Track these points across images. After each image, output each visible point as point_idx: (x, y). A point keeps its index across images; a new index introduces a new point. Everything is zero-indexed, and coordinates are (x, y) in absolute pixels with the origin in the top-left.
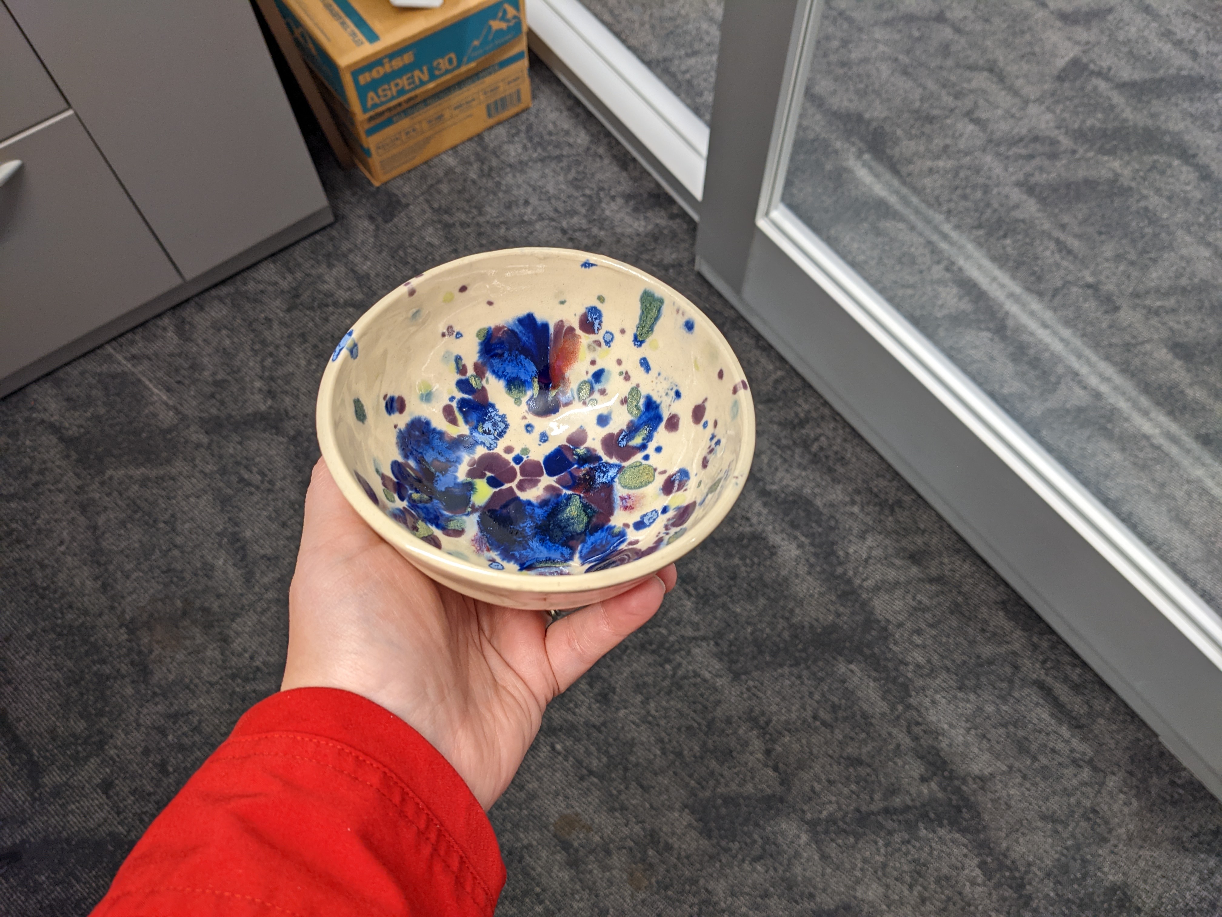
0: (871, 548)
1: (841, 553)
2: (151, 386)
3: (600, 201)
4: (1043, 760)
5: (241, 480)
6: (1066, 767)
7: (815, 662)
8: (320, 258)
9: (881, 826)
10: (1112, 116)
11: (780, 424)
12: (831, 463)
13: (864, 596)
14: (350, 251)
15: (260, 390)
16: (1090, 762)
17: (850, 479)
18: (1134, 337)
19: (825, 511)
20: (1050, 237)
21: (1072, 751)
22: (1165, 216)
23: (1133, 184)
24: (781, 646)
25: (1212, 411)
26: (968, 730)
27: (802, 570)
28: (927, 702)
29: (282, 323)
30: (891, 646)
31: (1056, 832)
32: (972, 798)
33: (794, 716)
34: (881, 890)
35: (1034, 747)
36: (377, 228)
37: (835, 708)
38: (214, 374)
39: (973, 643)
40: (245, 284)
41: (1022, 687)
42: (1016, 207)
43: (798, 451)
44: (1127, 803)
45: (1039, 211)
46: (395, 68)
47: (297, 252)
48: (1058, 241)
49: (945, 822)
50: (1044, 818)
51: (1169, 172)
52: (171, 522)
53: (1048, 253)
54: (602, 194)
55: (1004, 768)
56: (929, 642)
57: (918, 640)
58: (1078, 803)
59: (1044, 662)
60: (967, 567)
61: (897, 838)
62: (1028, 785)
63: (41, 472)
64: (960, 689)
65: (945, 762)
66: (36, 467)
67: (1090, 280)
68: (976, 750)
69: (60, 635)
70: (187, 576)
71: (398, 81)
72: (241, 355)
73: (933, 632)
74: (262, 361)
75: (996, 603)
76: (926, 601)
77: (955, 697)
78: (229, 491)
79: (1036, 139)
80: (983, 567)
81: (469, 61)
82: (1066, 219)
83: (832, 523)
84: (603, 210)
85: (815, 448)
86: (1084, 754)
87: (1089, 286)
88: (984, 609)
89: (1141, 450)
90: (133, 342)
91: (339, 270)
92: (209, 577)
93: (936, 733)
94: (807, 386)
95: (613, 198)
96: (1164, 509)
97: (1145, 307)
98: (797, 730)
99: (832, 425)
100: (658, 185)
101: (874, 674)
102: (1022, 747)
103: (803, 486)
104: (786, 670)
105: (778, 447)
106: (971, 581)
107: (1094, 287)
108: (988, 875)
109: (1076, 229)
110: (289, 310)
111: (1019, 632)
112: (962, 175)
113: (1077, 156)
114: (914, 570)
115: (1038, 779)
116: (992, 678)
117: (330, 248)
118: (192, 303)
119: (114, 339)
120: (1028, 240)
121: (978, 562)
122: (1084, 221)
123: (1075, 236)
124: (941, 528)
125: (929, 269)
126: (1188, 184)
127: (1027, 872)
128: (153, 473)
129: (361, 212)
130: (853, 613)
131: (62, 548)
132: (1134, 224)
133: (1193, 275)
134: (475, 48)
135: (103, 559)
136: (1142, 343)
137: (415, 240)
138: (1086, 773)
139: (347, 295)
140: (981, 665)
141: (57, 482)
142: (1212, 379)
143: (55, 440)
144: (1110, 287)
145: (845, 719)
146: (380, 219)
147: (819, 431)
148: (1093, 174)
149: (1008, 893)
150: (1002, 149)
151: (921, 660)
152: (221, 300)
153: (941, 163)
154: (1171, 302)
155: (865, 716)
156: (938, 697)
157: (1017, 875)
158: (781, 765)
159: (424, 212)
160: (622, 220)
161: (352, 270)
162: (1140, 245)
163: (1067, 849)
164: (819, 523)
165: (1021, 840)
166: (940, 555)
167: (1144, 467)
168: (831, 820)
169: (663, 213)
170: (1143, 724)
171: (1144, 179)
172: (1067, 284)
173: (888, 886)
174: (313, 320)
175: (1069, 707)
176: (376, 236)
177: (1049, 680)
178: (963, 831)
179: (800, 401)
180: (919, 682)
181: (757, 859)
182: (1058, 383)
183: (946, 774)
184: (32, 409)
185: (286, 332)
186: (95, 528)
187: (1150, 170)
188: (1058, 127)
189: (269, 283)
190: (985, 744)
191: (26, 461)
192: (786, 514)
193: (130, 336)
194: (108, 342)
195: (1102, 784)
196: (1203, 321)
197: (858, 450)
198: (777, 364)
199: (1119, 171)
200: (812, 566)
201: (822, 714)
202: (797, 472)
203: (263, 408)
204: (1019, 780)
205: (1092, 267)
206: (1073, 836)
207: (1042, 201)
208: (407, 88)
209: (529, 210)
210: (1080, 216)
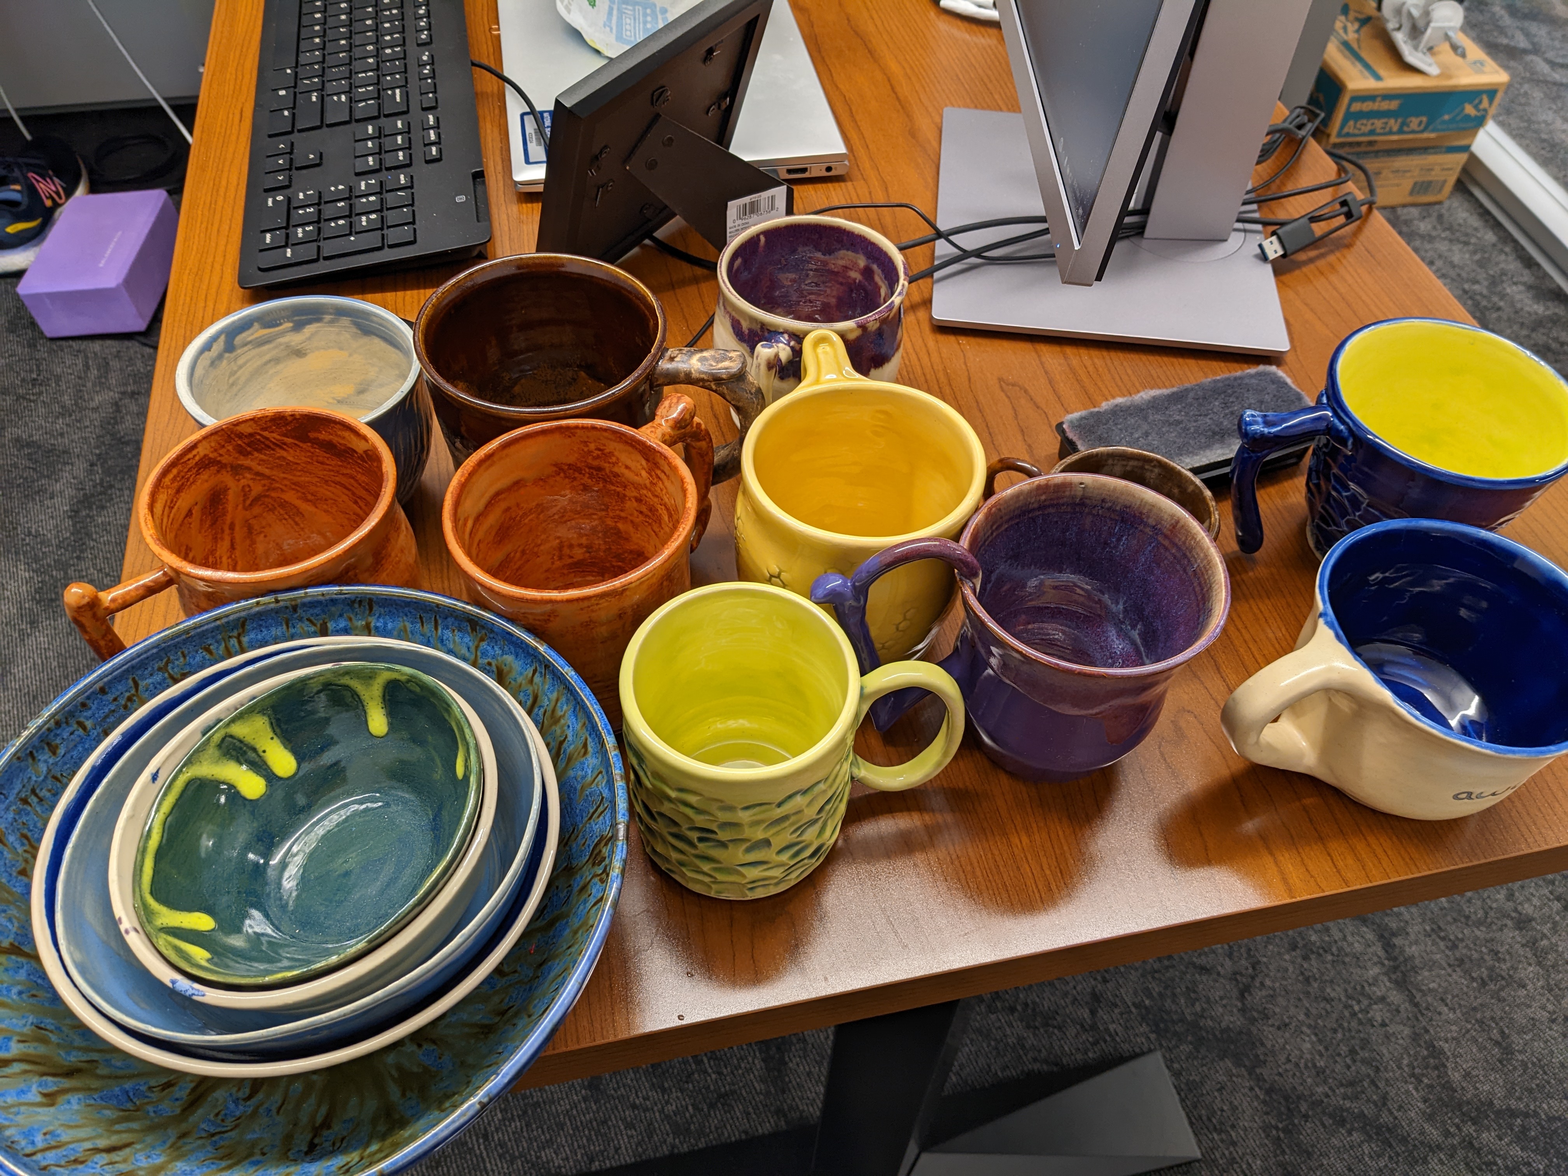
46: (1381, 109)
71: (1376, 121)
81: (1433, 131)
134: (1444, 122)
208: (1378, 131)
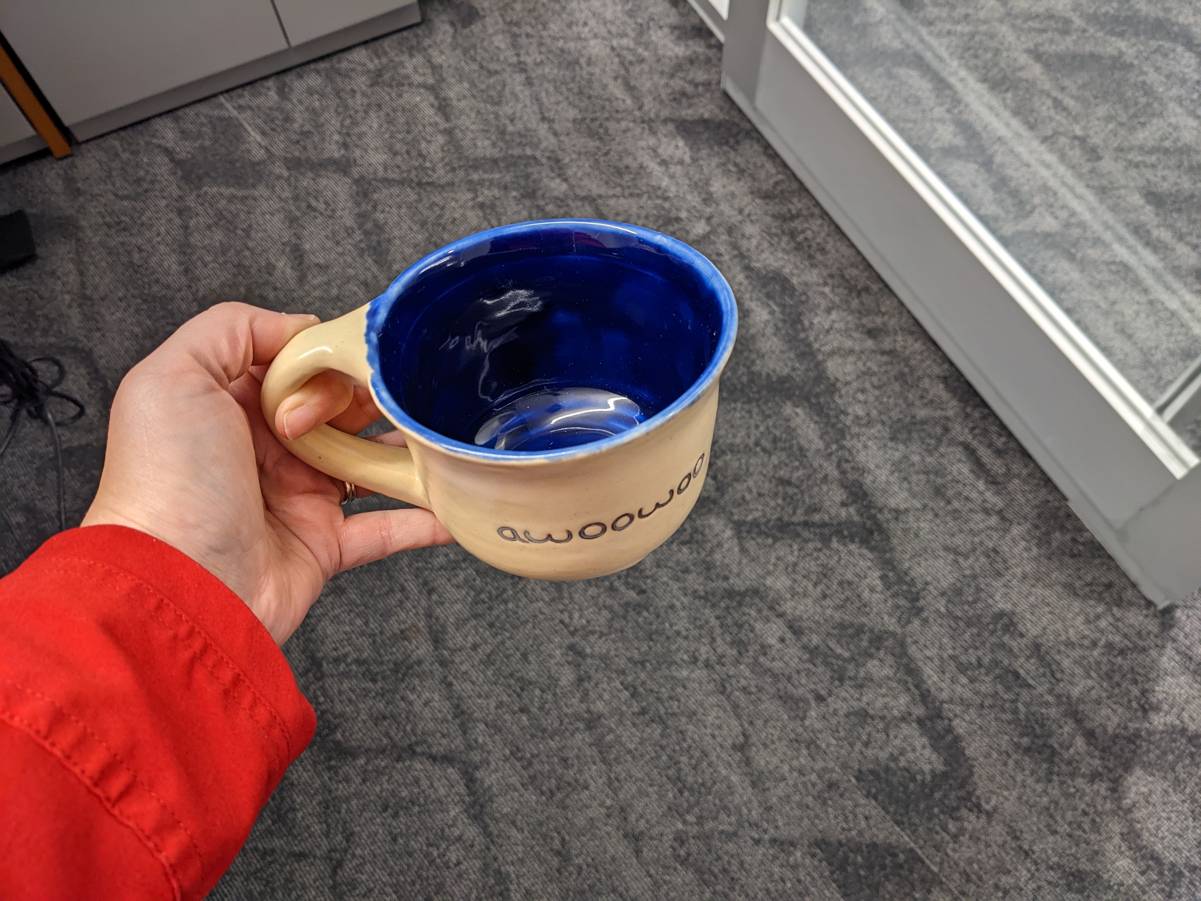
0: (834, 321)
1: (806, 323)
2: (249, 129)
3: (649, 28)
4: (956, 504)
5: (309, 206)
6: (976, 512)
7: (766, 403)
8: (404, 49)
9: (798, 535)
10: (1126, 6)
11: (773, 216)
12: (812, 252)
13: (820, 357)
14: (430, 46)
15: (337, 142)
16: (1000, 512)
17: (826, 266)
18: (1111, 183)
19: (800, 289)
20: (1048, 95)
21: (985, 501)
22: (1161, 89)
23: (1136, 62)
24: (739, 387)
25: (1173, 250)
26: (892, 472)
27: (769, 331)
28: (860, 446)
29: (364, 94)
30: (837, 398)
31: (956, 561)
32: (885, 525)
33: (738, 441)
34: (788, 583)
35: (950, 493)
36: (456, 31)
37: (775, 440)
38: (302, 126)
39: (910, 405)
40: (339, 62)
41: (949, 445)
42: (1022, 68)
43: (785, 239)
44: (1028, 549)
45: (1042, 73)
47: (386, 43)
48: (1055, 100)
49: (857, 539)
50: (947, 549)
51: (1171, 55)
52: (247, 232)
53: (1044, 108)
54: (651, 24)
55: (919, 506)
56: (871, 399)
57: (860, 397)
58: (981, 543)
59: (973, 428)
60: (918, 346)
61: (811, 546)
62: (938, 521)
63: (152, 182)
64: (892, 439)
65: (865, 494)
66: (149, 178)
67: (1079, 132)
68: (896, 489)
69: (145, 301)
70: (253, 271)
72: (326, 115)
73: (877, 392)
74: (342, 122)
75: (938, 377)
76: (875, 368)
77: (885, 445)
78: (298, 214)
79: (1051, 17)
80: (933, 348)
82: (1067, 82)
83: (804, 298)
84: (650, 36)
85: (800, 238)
86: (995, 505)
87: (1076, 137)
88: (927, 380)
89: (1099, 273)
90: (241, 96)
91: (419, 59)
92: (270, 274)
93: (862, 471)
94: (803, 189)
95: (661, 27)
96: (1111, 322)
97: (1126, 160)
98: (739, 451)
99: (819, 222)
100: (702, 21)
101: (816, 418)
102: (939, 492)
103: (783, 267)
104: (739, 405)
105: (768, 234)
106: (919, 357)
107: (1082, 140)
108: (888, 586)
109: (1074, 90)
110: (372, 85)
111: (954, 403)
112: (977, 38)
113: (1087, 35)
114: (870, 343)
115: (948, 519)
116: (923, 434)
117: (414, 43)
118: (294, 72)
119: (227, 91)
120: (1027, 96)
121: (929, 344)
122: (1083, 86)
123: (1073, 97)
124: (901, 313)
125: (932, 109)
126: (1189, 66)
127: (924, 589)
128: (240, 193)
129: (444, 17)
130: (807, 370)
131: (158, 239)
132: (1130, 94)
133: (1178, 139)
135: (189, 251)
136: (1118, 189)
137: (485, 43)
138: (994, 520)
139: (421, 80)
140: (915, 424)
141: (162, 191)
142: (1179, 224)
143: (166, 160)
144: (1096, 140)
145: (783, 449)
146: (459, 25)
147: (806, 225)
148: (1100, 50)
149: (902, 602)
150: (1019, 22)
151: (861, 413)
152: (318, 72)
153: (959, 28)
154: (1153, 159)
155: (801, 449)
156: (870, 443)
157: (914, 590)
158: (719, 476)
159: (497, 23)
160: (665, 46)
161: (429, 61)
162: (1132, 111)
163: (965, 576)
164: (792, 296)
165: (923, 563)
166: (896, 333)
167: (1100, 286)
168: (755, 523)
169: (702, 43)
170: (1056, 488)
171: (1147, 59)
172: (1056, 133)
173: (795, 581)
174: (389, 94)
175: (989, 466)
176: (454, 37)
177: (975, 444)
178: (872, 549)
179: (795, 200)
180: (855, 430)
181: (684, 543)
182: (1031, 212)
183: (865, 503)
184: (153, 136)
185: (366, 101)
186: (186, 228)
187: (1155, 52)
188: (1074, 10)
189: (359, 64)
190: (905, 485)
191: (142, 173)
192: (764, 286)
193: (239, 91)
194: (222, 93)
195: (1006, 531)
196: (1179, 177)
197: (839, 244)
198: (780, 169)
199: (1124, 49)
200: (778, 329)
201: (764, 443)
202: (780, 255)
203: (337, 155)
204: (930, 516)
205: (1083, 123)
206: (972, 568)
207: (1047, 66)
209: (587, 29)
210: (1080, 82)
